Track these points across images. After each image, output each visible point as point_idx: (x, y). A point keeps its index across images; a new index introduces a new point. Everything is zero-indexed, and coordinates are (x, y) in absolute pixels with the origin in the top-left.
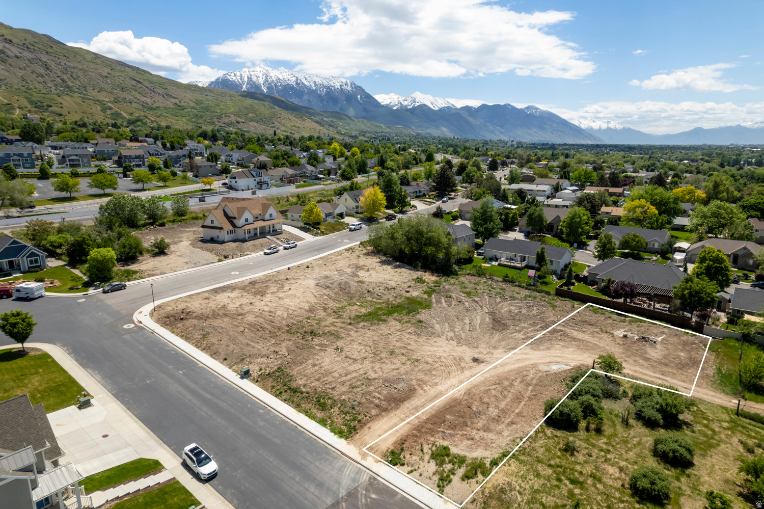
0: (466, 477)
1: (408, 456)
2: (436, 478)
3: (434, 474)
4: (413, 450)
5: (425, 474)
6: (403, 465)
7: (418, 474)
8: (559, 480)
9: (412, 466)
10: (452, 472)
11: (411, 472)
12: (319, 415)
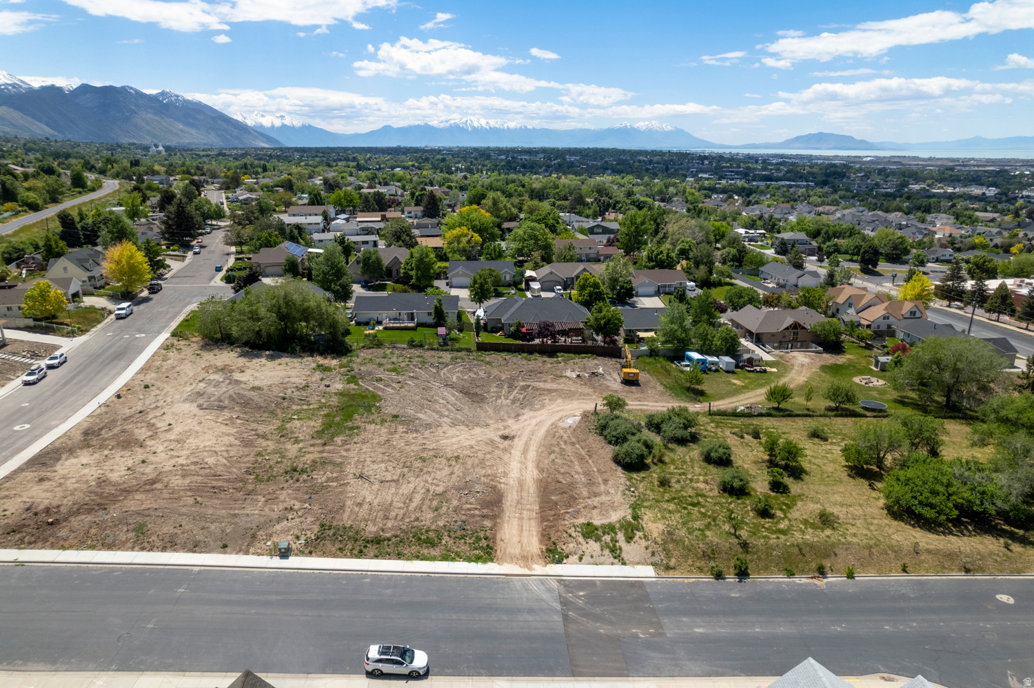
0: (629, 539)
1: (564, 547)
2: (607, 552)
3: (602, 550)
4: (563, 539)
5: (595, 554)
6: (567, 557)
7: (589, 557)
8: (685, 508)
9: (575, 554)
10: (614, 541)
11: (580, 559)
12: (433, 552)
